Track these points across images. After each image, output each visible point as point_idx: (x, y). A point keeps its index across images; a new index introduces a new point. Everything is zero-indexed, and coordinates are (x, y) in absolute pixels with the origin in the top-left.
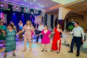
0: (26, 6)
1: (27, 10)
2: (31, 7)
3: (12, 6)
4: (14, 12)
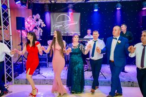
4: (96, 5)
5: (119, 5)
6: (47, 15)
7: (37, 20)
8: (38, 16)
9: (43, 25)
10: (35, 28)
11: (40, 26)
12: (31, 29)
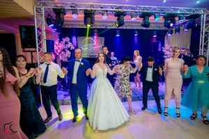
0: (155, 9)
1: (157, 19)
2: (168, 10)
3: (125, 15)
4: (118, 31)
5: (137, 32)
6: (74, 38)
7: (66, 43)
8: (68, 39)
9: (73, 48)
10: (64, 50)
11: (69, 49)
12: (59, 51)
